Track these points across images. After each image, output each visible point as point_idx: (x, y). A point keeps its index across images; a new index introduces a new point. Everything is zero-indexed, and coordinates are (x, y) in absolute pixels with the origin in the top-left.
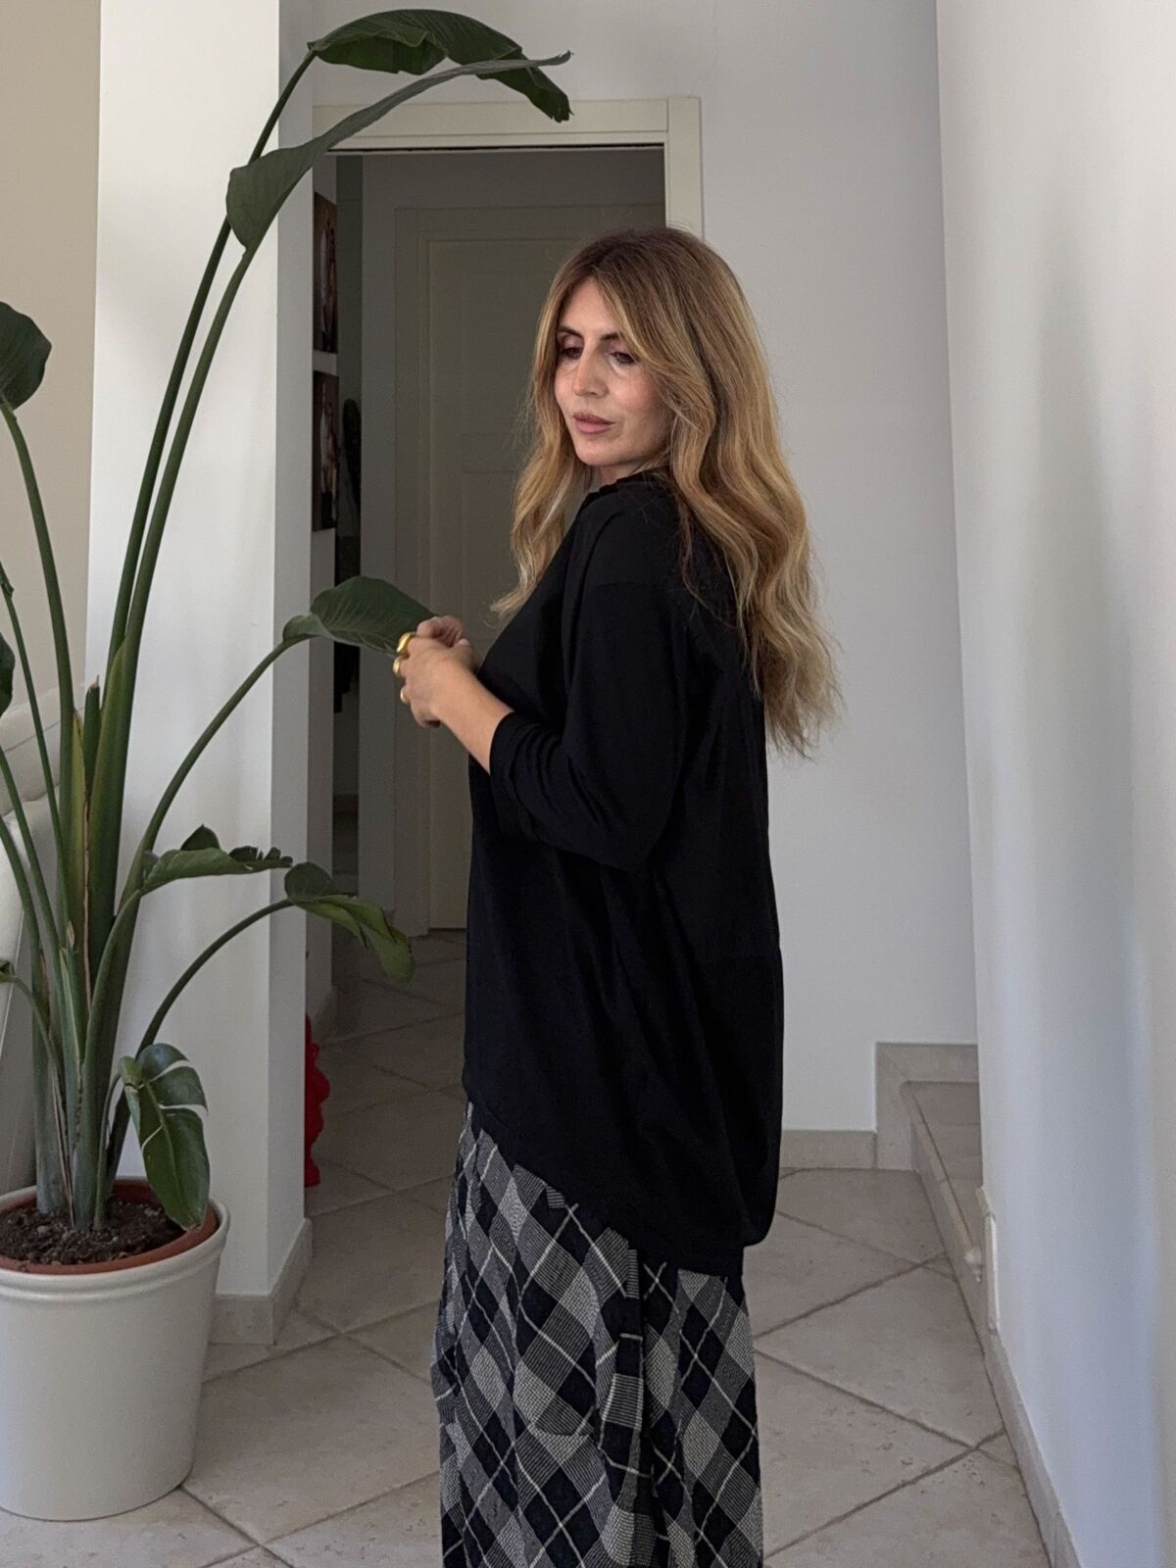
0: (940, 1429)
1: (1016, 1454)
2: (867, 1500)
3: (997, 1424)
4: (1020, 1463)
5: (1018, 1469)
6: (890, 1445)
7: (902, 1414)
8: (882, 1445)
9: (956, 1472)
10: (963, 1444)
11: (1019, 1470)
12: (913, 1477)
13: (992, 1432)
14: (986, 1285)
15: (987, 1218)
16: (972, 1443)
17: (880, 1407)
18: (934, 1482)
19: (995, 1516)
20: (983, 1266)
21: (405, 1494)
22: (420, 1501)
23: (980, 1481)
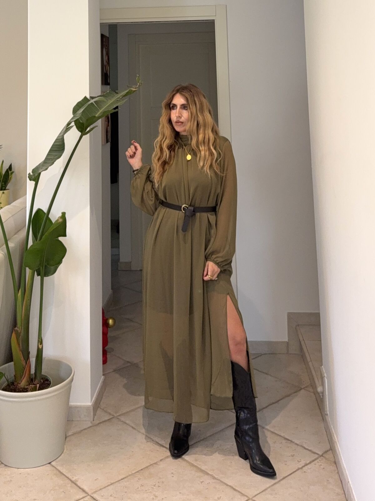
0: (310, 449)
1: (334, 457)
2: (286, 475)
3: (328, 447)
4: (336, 461)
6: (294, 455)
7: (298, 443)
8: (291, 455)
9: (315, 464)
10: (318, 454)
11: (336, 463)
12: (302, 466)
13: (327, 450)
14: (324, 398)
15: (324, 378)
16: (320, 453)
17: (291, 441)
18: (308, 468)
19: (328, 480)
20: (323, 393)
21: (136, 475)
22: (141, 478)
23: (323, 467)
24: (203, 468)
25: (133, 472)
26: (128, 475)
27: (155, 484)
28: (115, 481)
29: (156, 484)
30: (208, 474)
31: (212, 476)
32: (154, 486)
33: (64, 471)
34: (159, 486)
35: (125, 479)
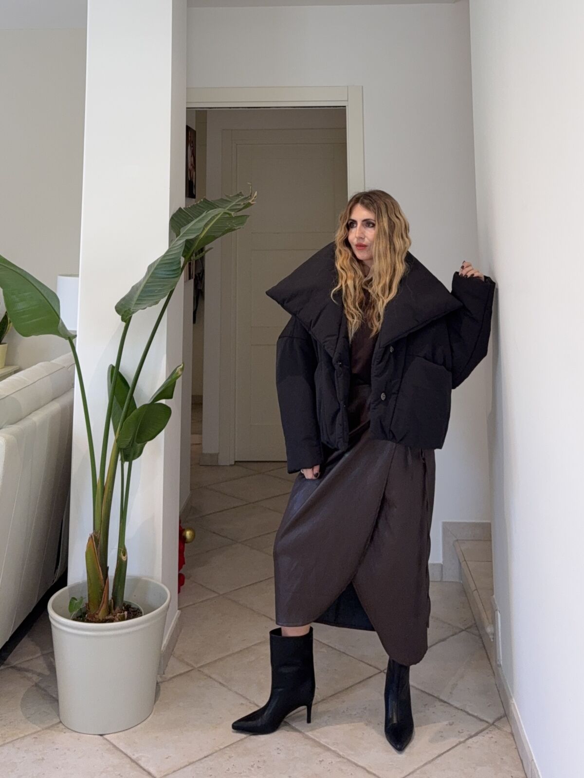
0: (476, 714)
1: (511, 726)
2: (442, 752)
3: (502, 712)
4: (514, 732)
5: (512, 734)
6: (453, 723)
7: (458, 706)
8: (449, 723)
9: (484, 736)
10: (487, 722)
11: (514, 736)
12: (464, 739)
13: (499, 716)
14: (496, 642)
15: (496, 612)
16: (491, 721)
17: (448, 703)
18: (474, 741)
19: (502, 759)
20: (495, 634)
21: (226, 752)
22: (233, 755)
23: (495, 741)
24: (323, 741)
25: (222, 747)
26: (215, 751)
27: (252, 764)
28: (195, 760)
29: (254, 764)
30: (329, 750)
31: (336, 753)
32: (252, 766)
33: (121, 746)
34: (259, 767)
35: (210, 757)
